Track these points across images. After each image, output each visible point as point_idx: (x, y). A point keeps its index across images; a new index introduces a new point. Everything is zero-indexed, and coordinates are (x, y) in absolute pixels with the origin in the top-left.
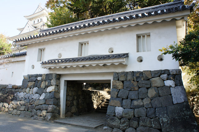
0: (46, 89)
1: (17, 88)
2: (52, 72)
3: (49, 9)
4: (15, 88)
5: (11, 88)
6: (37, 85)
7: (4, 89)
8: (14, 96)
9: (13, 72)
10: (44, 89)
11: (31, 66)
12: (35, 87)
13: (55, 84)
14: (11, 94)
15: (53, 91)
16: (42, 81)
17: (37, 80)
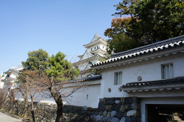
0: (126, 113)
1: (93, 111)
2: (131, 96)
3: (107, 36)
4: (90, 110)
5: (87, 110)
6: (115, 108)
7: (79, 111)
8: (90, 119)
9: (88, 95)
10: (124, 113)
11: (107, 89)
12: (113, 111)
13: (136, 108)
14: (87, 116)
15: (135, 115)
16: (120, 104)
17: (115, 103)
